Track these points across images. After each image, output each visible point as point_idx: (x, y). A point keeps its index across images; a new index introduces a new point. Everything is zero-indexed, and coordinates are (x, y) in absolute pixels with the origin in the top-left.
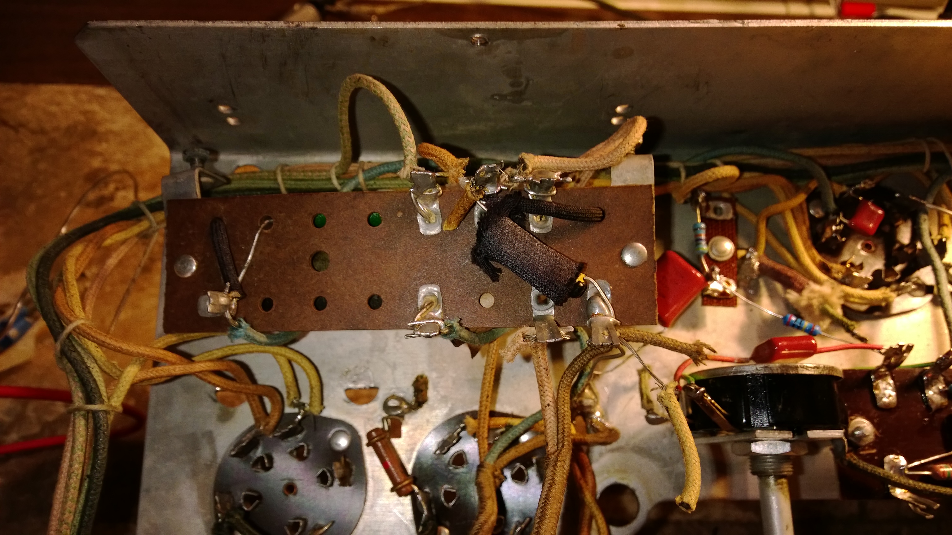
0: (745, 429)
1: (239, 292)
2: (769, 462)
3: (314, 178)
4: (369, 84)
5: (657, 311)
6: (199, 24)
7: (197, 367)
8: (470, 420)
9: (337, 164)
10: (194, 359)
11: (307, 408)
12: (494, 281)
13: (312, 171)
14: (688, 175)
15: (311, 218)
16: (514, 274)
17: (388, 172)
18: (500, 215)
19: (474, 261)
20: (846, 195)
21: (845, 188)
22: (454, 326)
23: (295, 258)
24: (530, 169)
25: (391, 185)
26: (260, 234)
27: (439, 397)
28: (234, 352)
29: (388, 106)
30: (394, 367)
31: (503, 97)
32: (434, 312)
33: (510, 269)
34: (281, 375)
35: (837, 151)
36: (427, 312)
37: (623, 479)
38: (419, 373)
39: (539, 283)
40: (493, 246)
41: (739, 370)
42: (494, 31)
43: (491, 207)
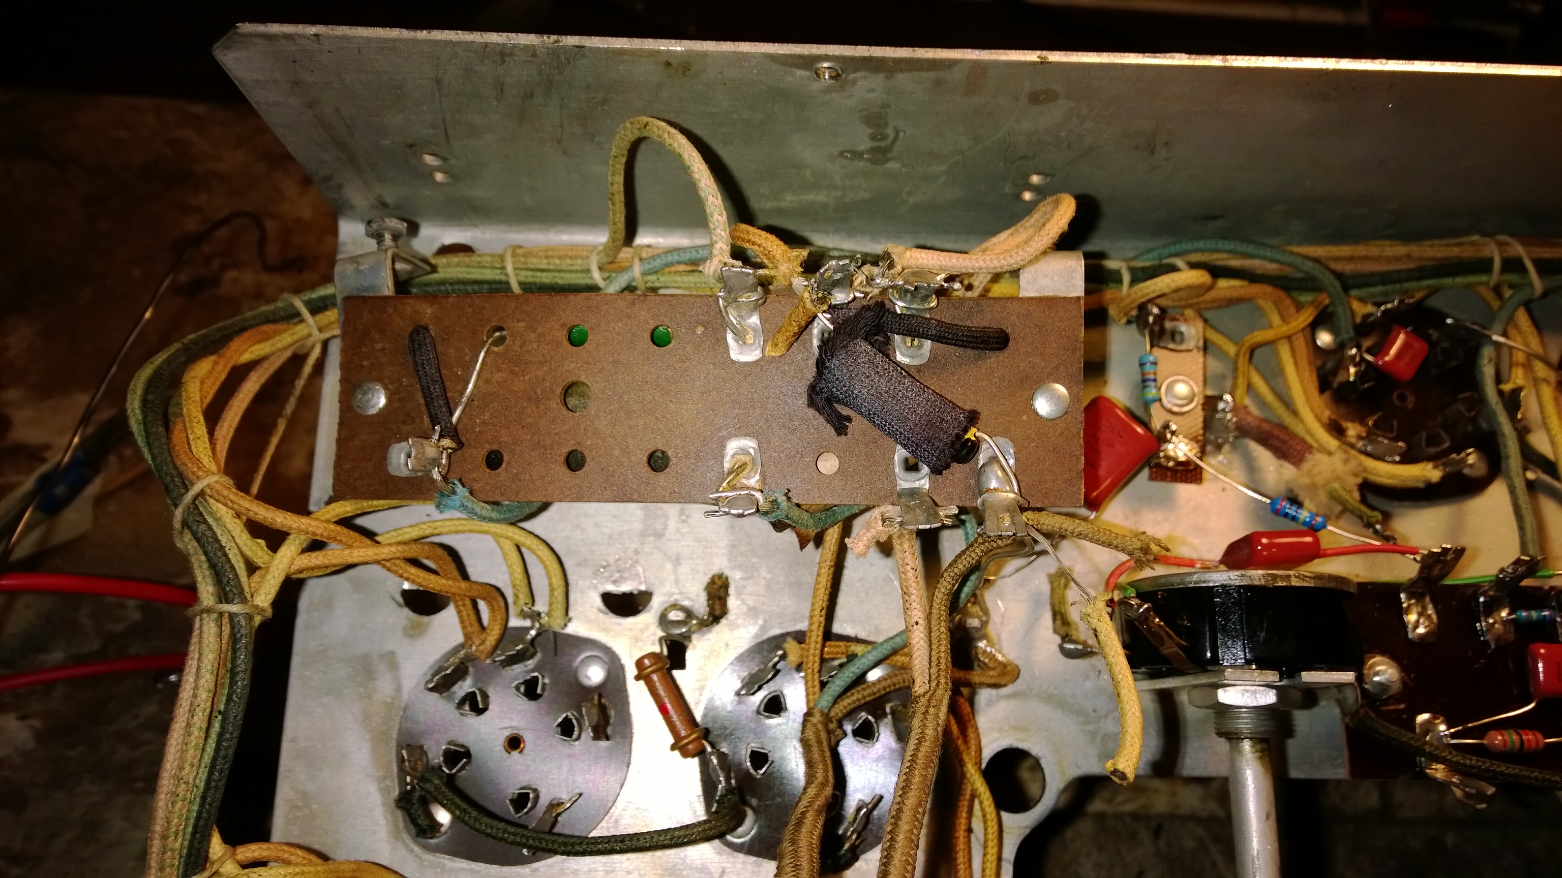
0: (1209, 668)
1: (454, 440)
2: (1243, 718)
3: (564, 268)
4: (661, 132)
5: (1083, 486)
6: (405, 34)
7: (384, 552)
8: (791, 646)
9: (601, 248)
10: (378, 538)
11: (545, 619)
12: (839, 434)
13: (560, 257)
14: (1134, 281)
15: (565, 332)
16: (870, 425)
17: (679, 263)
18: (853, 336)
19: (812, 403)
20: (1372, 319)
21: (1370, 309)
22: (779, 500)
23: (539, 391)
24: (899, 268)
25: (683, 283)
26: (486, 353)
27: (745, 609)
28: (436, 532)
29: (689, 167)
30: (677, 561)
31: (857, 155)
32: (748, 478)
33: (866, 416)
34: (505, 568)
35: (1360, 250)
36: (738, 478)
37: (1022, 740)
38: (715, 570)
39: (909, 439)
40: (840, 382)
41: (1203, 579)
42: (852, 59)
43: (838, 323)
